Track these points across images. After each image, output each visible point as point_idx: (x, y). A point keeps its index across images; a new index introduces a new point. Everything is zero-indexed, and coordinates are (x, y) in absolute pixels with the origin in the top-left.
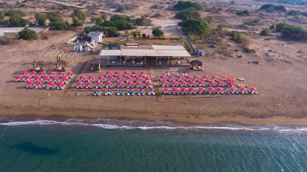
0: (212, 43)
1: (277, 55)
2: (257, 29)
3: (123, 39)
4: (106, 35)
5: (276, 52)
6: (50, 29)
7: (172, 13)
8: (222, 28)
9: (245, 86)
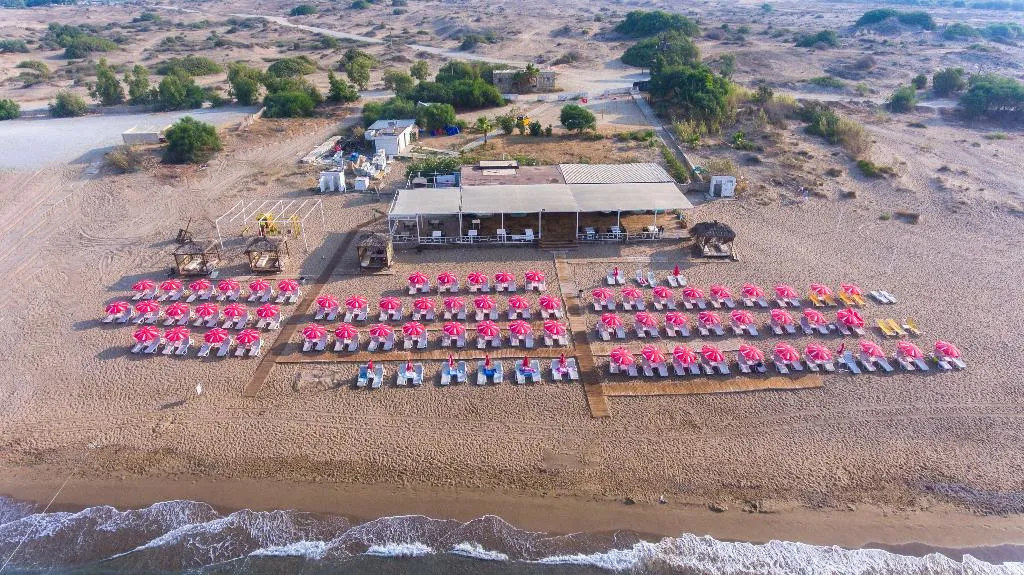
0: (751, 148)
1: (973, 187)
2: (872, 92)
3: (471, 140)
4: (425, 129)
5: (964, 173)
6: (265, 115)
7: (612, 49)
8: (771, 94)
9: (906, 330)
